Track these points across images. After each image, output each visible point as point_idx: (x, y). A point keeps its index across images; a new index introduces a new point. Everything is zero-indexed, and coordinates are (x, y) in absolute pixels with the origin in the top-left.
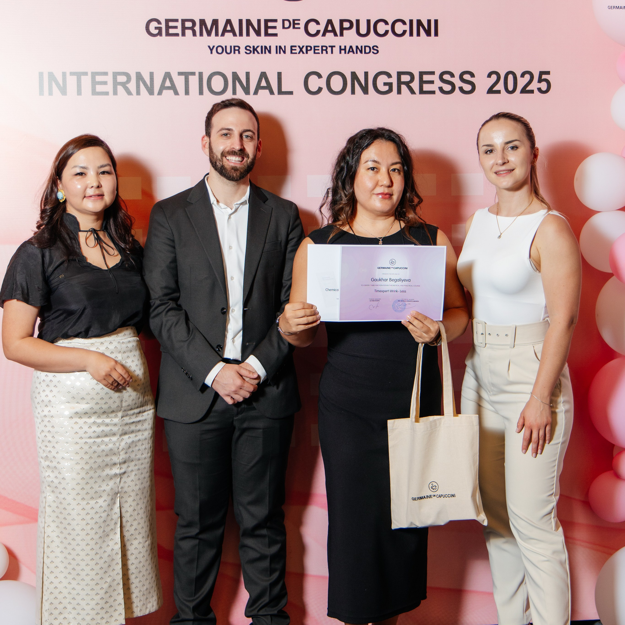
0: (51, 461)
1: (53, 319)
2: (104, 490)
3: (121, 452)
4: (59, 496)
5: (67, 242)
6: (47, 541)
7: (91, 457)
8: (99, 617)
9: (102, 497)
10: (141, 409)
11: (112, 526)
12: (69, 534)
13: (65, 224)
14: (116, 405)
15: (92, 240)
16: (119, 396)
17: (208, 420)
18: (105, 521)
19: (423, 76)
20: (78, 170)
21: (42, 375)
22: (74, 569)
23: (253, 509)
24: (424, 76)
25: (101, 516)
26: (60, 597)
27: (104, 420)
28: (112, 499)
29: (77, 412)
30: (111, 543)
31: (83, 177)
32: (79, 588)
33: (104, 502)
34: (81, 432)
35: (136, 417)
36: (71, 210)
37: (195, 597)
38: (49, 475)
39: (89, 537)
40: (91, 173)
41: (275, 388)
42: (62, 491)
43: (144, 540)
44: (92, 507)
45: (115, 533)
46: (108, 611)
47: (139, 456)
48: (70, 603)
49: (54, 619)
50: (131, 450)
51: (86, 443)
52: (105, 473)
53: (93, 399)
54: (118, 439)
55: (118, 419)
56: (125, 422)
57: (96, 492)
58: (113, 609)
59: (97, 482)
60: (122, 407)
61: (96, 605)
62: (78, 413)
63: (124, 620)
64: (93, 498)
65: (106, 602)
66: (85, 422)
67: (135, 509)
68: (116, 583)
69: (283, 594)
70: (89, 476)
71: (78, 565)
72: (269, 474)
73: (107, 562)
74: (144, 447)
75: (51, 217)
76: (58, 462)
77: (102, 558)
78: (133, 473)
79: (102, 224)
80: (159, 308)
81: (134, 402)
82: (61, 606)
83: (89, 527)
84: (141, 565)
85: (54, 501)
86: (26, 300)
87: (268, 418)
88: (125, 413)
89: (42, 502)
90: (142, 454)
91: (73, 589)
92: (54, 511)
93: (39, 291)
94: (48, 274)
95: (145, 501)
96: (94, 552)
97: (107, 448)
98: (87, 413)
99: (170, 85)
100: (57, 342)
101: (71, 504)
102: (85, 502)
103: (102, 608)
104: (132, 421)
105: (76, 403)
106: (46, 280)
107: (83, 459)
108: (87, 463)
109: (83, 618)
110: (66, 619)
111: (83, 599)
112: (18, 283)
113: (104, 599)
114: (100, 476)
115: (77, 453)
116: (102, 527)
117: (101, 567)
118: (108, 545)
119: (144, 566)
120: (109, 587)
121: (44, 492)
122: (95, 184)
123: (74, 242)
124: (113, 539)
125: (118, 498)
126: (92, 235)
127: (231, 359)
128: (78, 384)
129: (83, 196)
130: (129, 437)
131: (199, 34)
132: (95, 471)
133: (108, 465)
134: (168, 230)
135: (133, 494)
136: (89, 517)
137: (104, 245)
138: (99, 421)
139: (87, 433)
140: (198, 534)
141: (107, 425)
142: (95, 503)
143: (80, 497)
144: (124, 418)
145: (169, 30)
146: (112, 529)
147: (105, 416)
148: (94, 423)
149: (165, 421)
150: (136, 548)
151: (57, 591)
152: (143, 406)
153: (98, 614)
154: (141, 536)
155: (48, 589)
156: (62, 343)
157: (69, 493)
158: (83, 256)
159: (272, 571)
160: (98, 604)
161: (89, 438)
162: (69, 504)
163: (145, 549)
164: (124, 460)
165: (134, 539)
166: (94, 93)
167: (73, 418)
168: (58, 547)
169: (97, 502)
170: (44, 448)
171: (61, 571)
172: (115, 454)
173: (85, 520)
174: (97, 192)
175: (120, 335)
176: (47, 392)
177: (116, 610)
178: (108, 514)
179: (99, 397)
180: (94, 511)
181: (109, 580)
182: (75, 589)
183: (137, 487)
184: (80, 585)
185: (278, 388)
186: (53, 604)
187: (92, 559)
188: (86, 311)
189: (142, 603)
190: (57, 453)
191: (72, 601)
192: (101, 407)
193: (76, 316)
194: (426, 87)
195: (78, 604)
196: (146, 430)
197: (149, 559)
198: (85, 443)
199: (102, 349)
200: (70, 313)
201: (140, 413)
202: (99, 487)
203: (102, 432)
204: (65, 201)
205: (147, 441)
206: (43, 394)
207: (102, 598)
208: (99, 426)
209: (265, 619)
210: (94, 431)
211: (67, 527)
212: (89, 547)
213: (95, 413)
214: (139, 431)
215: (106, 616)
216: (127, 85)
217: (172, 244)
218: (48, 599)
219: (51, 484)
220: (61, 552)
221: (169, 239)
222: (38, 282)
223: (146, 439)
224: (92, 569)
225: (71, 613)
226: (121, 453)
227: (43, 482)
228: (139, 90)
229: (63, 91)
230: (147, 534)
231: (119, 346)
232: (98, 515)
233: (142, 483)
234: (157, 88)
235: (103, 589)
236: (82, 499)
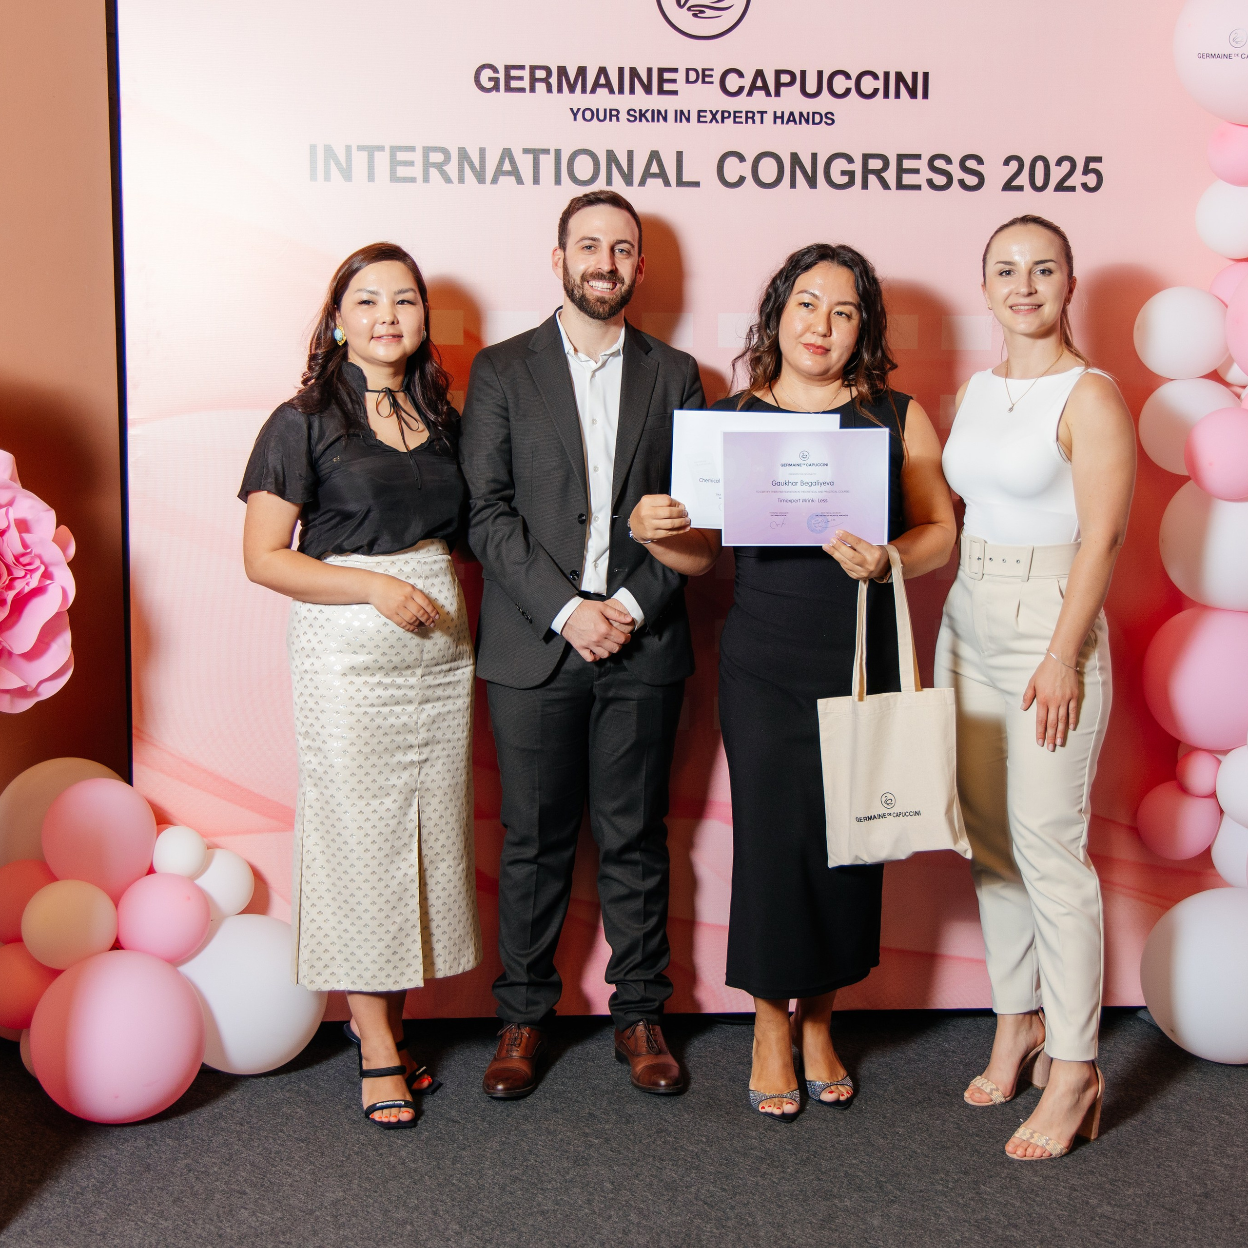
0: (314, 740)
1: (320, 524)
2: (394, 785)
3: (420, 728)
4: (325, 791)
5: (346, 406)
6: (307, 858)
7: (373, 734)
8: (383, 974)
9: (390, 795)
10: (453, 665)
11: (406, 840)
12: (339, 849)
13: (346, 379)
14: (413, 657)
15: (386, 405)
16: (418, 644)
17: (554, 685)
18: (394, 831)
19: (902, 162)
20: (365, 297)
21: (303, 609)
22: (346, 902)
23: (619, 821)
24: (904, 161)
25: (387, 824)
26: (326, 942)
27: (395, 679)
28: (406, 799)
29: (353, 667)
30: (403, 865)
31: (369, 306)
32: (353, 930)
33: (393, 802)
34: (359, 697)
35: (445, 676)
36: (353, 358)
37: (531, 950)
38: (310, 760)
39: (369, 855)
40: (384, 301)
41: (656, 639)
42: (329, 784)
43: (456, 862)
44: (375, 810)
45: (411, 850)
46: (397, 965)
47: (449, 736)
48: (340, 951)
49: (317, 975)
50: (436, 726)
51: (366, 713)
52: (395, 760)
53: (377, 646)
54: (416, 708)
55: (416, 679)
56: (427, 683)
57: (381, 788)
58: (405, 963)
59: (383, 773)
60: (422, 660)
61: (379, 955)
62: (355, 669)
63: (423, 981)
64: (377, 797)
65: (395, 952)
66: (366, 682)
67: (442, 816)
68: (409, 924)
69: (663, 950)
70: (370, 763)
71: (352, 895)
72: (645, 769)
73: (396, 893)
74: (456, 722)
75: (324, 367)
76: (324, 741)
77: (389, 887)
78: (440, 761)
79: (403, 382)
80: (483, 512)
81: (441, 653)
82: (327, 956)
83: (369, 840)
84: (452, 899)
85: (317, 799)
86: (281, 492)
87: (644, 683)
88: (428, 670)
89: (300, 800)
90: (454, 733)
91: (346, 930)
92: (317, 814)
93: (301, 480)
94: (316, 454)
95: (459, 804)
96: (376, 877)
97: (398, 723)
98: (369, 669)
99: (510, 169)
100: (325, 558)
101: (342, 805)
102: (363, 803)
103: (388, 961)
104: (437, 682)
105: (353, 653)
106: (313, 464)
107: (361, 737)
108: (367, 743)
109: (360, 975)
110: (335, 974)
111: (359, 947)
112: (270, 466)
113: (390, 947)
114: (387, 764)
115: (352, 728)
116: (389, 841)
117: (387, 900)
118: (399, 867)
119: (455, 901)
120: (399, 930)
121: (302, 786)
122: (388, 319)
123: (357, 406)
124: (407, 860)
125: (415, 798)
126: (386, 398)
127: (592, 592)
128: (356, 624)
129: (370, 337)
130: (434, 707)
131: (557, 89)
132: (380, 756)
133: (400, 748)
134: (498, 392)
135: (440, 793)
136: (369, 824)
137: (404, 415)
138: (387, 680)
139: (368, 698)
140: (537, 856)
141: (399, 687)
142: (380, 804)
143: (355, 795)
144: (426, 678)
145: (510, 83)
146: (405, 844)
147: (396, 673)
148: (379, 683)
149: (489, 686)
150: (444, 874)
151: (321, 934)
152: (455, 660)
153: (381, 969)
154: (451, 856)
155: (308, 929)
156: (334, 560)
157: (339, 788)
158: (371, 430)
159: (647, 916)
160: (381, 954)
161: (370, 706)
162: (339, 804)
163: (457, 876)
164: (425, 741)
165: (441, 861)
166: (394, 178)
167: (347, 675)
168: (323, 867)
169: (381, 802)
170: (302, 719)
171: (328, 904)
172: (411, 731)
173: (362, 828)
174: (392, 330)
175: (421, 551)
176: (310, 635)
177: (409, 965)
178: (400, 822)
179: (387, 644)
180: (377, 816)
181: (399, 919)
182: (348, 932)
183: (446, 783)
184: (355, 925)
185: (660, 639)
186: (315, 952)
187: (373, 888)
188: (372, 515)
189: (452, 956)
190: (323, 727)
191: (343, 949)
192: (390, 660)
193: (355, 522)
194: (907, 179)
195: (352, 954)
196: (459, 696)
197: (463, 890)
198: (364, 714)
199: (393, 571)
200: (347, 516)
201: (450, 670)
202: (385, 780)
203: (390, 697)
204: (346, 344)
205: (461, 714)
206: (304, 639)
207: (388, 947)
208: (386, 688)
209: (635, 986)
210: (379, 696)
211: (337, 838)
212: (369, 870)
213: (381, 668)
214: (449, 697)
215: (393, 973)
216: (445, 168)
217: (504, 414)
218: (308, 944)
219: (313, 774)
220: (327, 876)
221: (501, 407)
222: (299, 469)
223: (459, 710)
224: (374, 903)
225: (342, 967)
226: (421, 731)
227: (301, 770)
228: (463, 175)
229: (347, 174)
230: (460, 853)
231: (418, 568)
232: (384, 823)
233: (454, 777)
234: (490, 172)
235: (390, 932)
236: (359, 798)
